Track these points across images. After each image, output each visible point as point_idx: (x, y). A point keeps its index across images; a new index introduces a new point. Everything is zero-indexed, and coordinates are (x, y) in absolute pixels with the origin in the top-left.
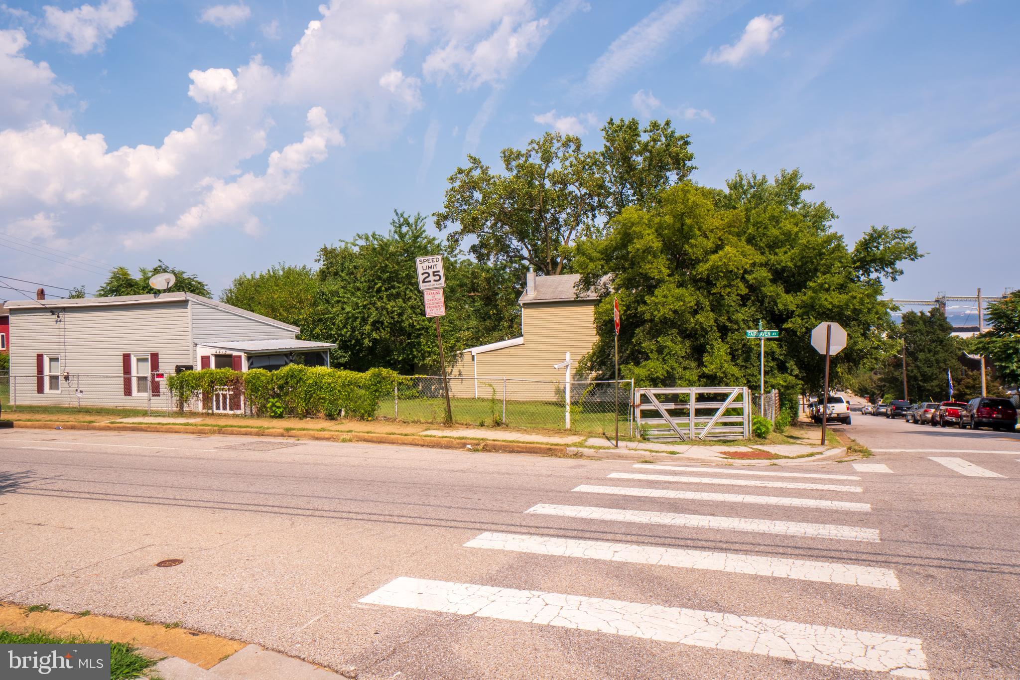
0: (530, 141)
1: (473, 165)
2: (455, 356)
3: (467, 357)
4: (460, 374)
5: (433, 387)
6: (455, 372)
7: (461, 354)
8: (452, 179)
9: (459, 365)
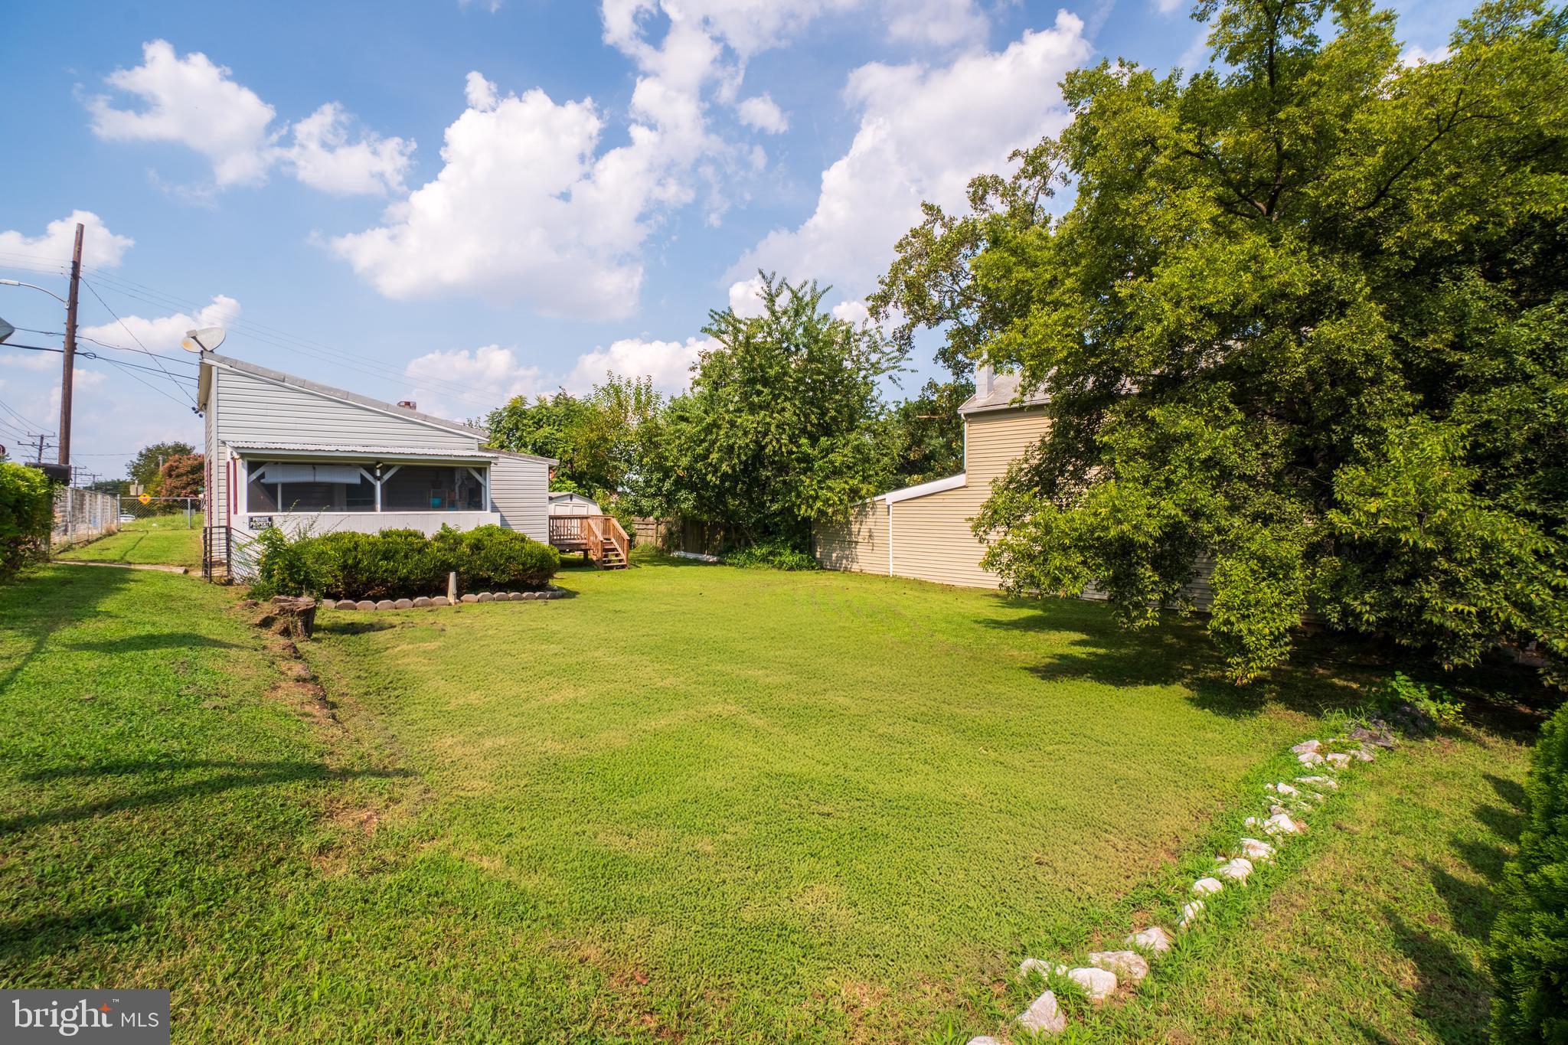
0: (1010, 153)
1: (927, 217)
2: (864, 505)
3: (880, 507)
4: (870, 536)
5: (834, 555)
6: (864, 533)
7: (874, 503)
8: (900, 246)
9: (869, 522)
